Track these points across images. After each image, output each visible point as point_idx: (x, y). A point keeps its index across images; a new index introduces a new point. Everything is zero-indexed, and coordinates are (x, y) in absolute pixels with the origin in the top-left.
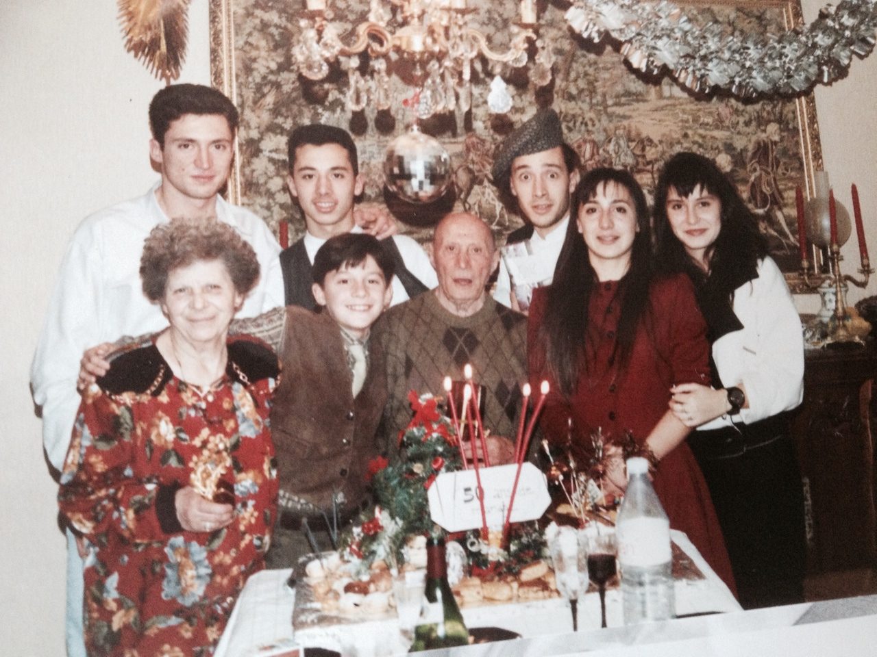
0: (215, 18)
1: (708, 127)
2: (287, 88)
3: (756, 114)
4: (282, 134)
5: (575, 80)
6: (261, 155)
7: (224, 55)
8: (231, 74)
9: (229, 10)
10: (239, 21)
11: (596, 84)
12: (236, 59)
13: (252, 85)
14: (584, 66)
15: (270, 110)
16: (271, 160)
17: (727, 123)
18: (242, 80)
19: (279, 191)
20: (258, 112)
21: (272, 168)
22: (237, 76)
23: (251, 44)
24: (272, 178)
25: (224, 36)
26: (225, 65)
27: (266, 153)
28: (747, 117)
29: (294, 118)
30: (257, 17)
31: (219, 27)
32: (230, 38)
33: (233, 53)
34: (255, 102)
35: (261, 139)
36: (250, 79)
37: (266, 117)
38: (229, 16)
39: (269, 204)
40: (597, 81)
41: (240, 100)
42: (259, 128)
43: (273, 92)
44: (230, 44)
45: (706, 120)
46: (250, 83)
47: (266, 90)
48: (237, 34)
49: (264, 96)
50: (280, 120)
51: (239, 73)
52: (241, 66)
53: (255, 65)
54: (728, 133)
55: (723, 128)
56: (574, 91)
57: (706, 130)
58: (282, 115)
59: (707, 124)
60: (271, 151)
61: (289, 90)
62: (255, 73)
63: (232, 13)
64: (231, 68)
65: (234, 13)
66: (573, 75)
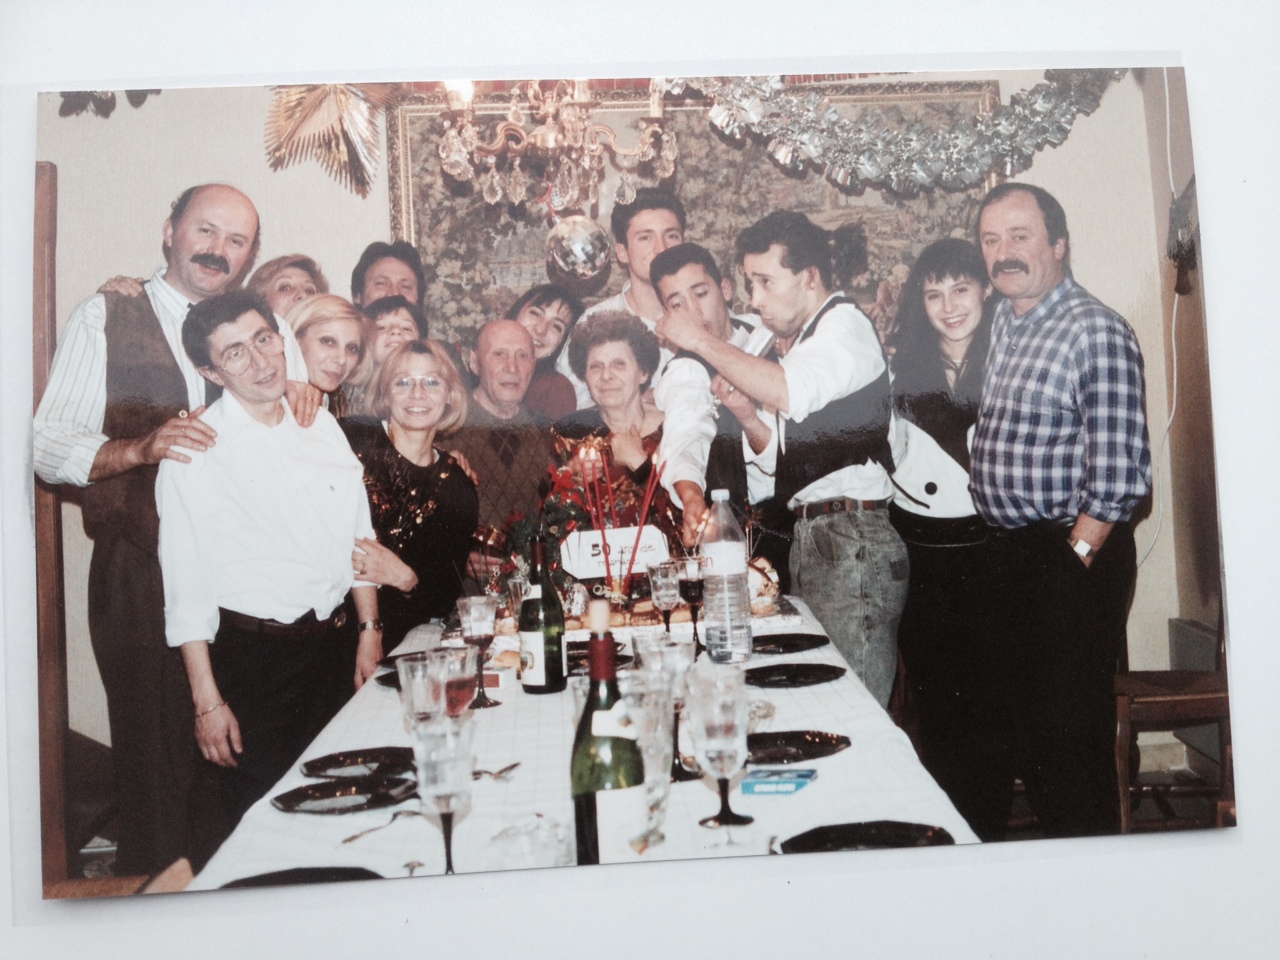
0: (393, 144)
1: (886, 236)
2: (461, 213)
3: (939, 220)
4: (456, 259)
5: (746, 194)
6: (437, 280)
7: (402, 183)
8: (408, 201)
9: (405, 136)
10: (415, 146)
11: (769, 196)
12: (413, 186)
13: (429, 212)
14: (756, 178)
15: (445, 235)
16: (446, 285)
17: (906, 231)
18: (419, 207)
19: (454, 315)
20: (434, 238)
21: (447, 293)
22: (415, 203)
23: (426, 171)
24: (447, 302)
25: (401, 162)
26: (403, 192)
27: (442, 279)
28: (929, 225)
29: (468, 244)
30: (432, 142)
31: (397, 154)
32: (407, 165)
33: (410, 180)
34: (431, 229)
35: (437, 265)
36: (427, 206)
37: (441, 242)
38: (406, 142)
39: (444, 327)
40: (769, 193)
41: (417, 226)
42: (435, 253)
43: (448, 218)
44: (407, 171)
45: (884, 229)
46: (426, 210)
47: (441, 216)
48: (413, 161)
49: (439, 222)
50: (455, 245)
51: (416, 199)
52: (417, 193)
53: (431, 192)
54: (906, 242)
55: (901, 237)
56: (744, 204)
57: (883, 239)
58: (456, 240)
59: (885, 233)
60: (447, 276)
61: (464, 216)
62: (431, 200)
63: (408, 139)
64: (408, 195)
65: (411, 139)
66: (745, 187)
